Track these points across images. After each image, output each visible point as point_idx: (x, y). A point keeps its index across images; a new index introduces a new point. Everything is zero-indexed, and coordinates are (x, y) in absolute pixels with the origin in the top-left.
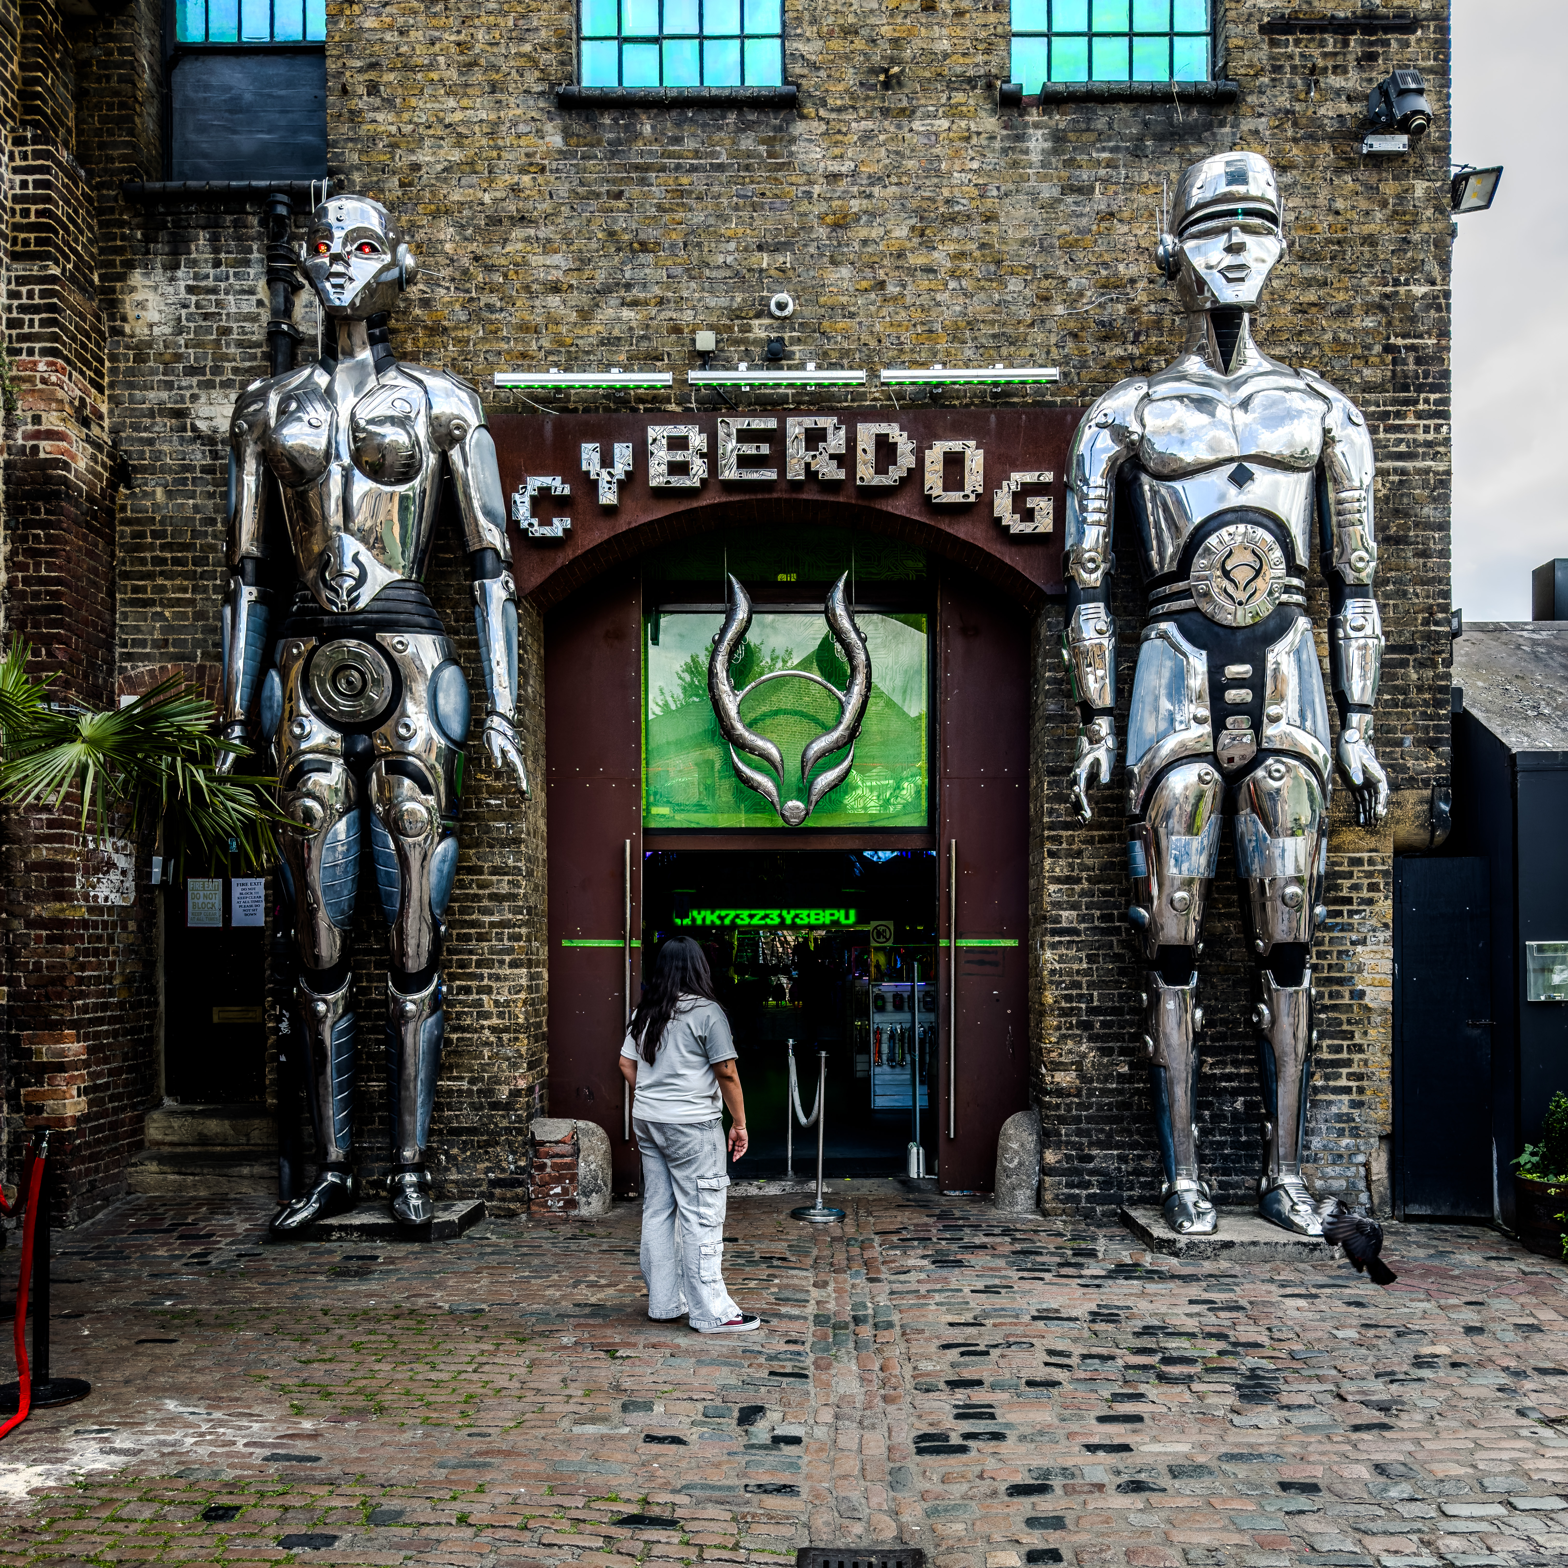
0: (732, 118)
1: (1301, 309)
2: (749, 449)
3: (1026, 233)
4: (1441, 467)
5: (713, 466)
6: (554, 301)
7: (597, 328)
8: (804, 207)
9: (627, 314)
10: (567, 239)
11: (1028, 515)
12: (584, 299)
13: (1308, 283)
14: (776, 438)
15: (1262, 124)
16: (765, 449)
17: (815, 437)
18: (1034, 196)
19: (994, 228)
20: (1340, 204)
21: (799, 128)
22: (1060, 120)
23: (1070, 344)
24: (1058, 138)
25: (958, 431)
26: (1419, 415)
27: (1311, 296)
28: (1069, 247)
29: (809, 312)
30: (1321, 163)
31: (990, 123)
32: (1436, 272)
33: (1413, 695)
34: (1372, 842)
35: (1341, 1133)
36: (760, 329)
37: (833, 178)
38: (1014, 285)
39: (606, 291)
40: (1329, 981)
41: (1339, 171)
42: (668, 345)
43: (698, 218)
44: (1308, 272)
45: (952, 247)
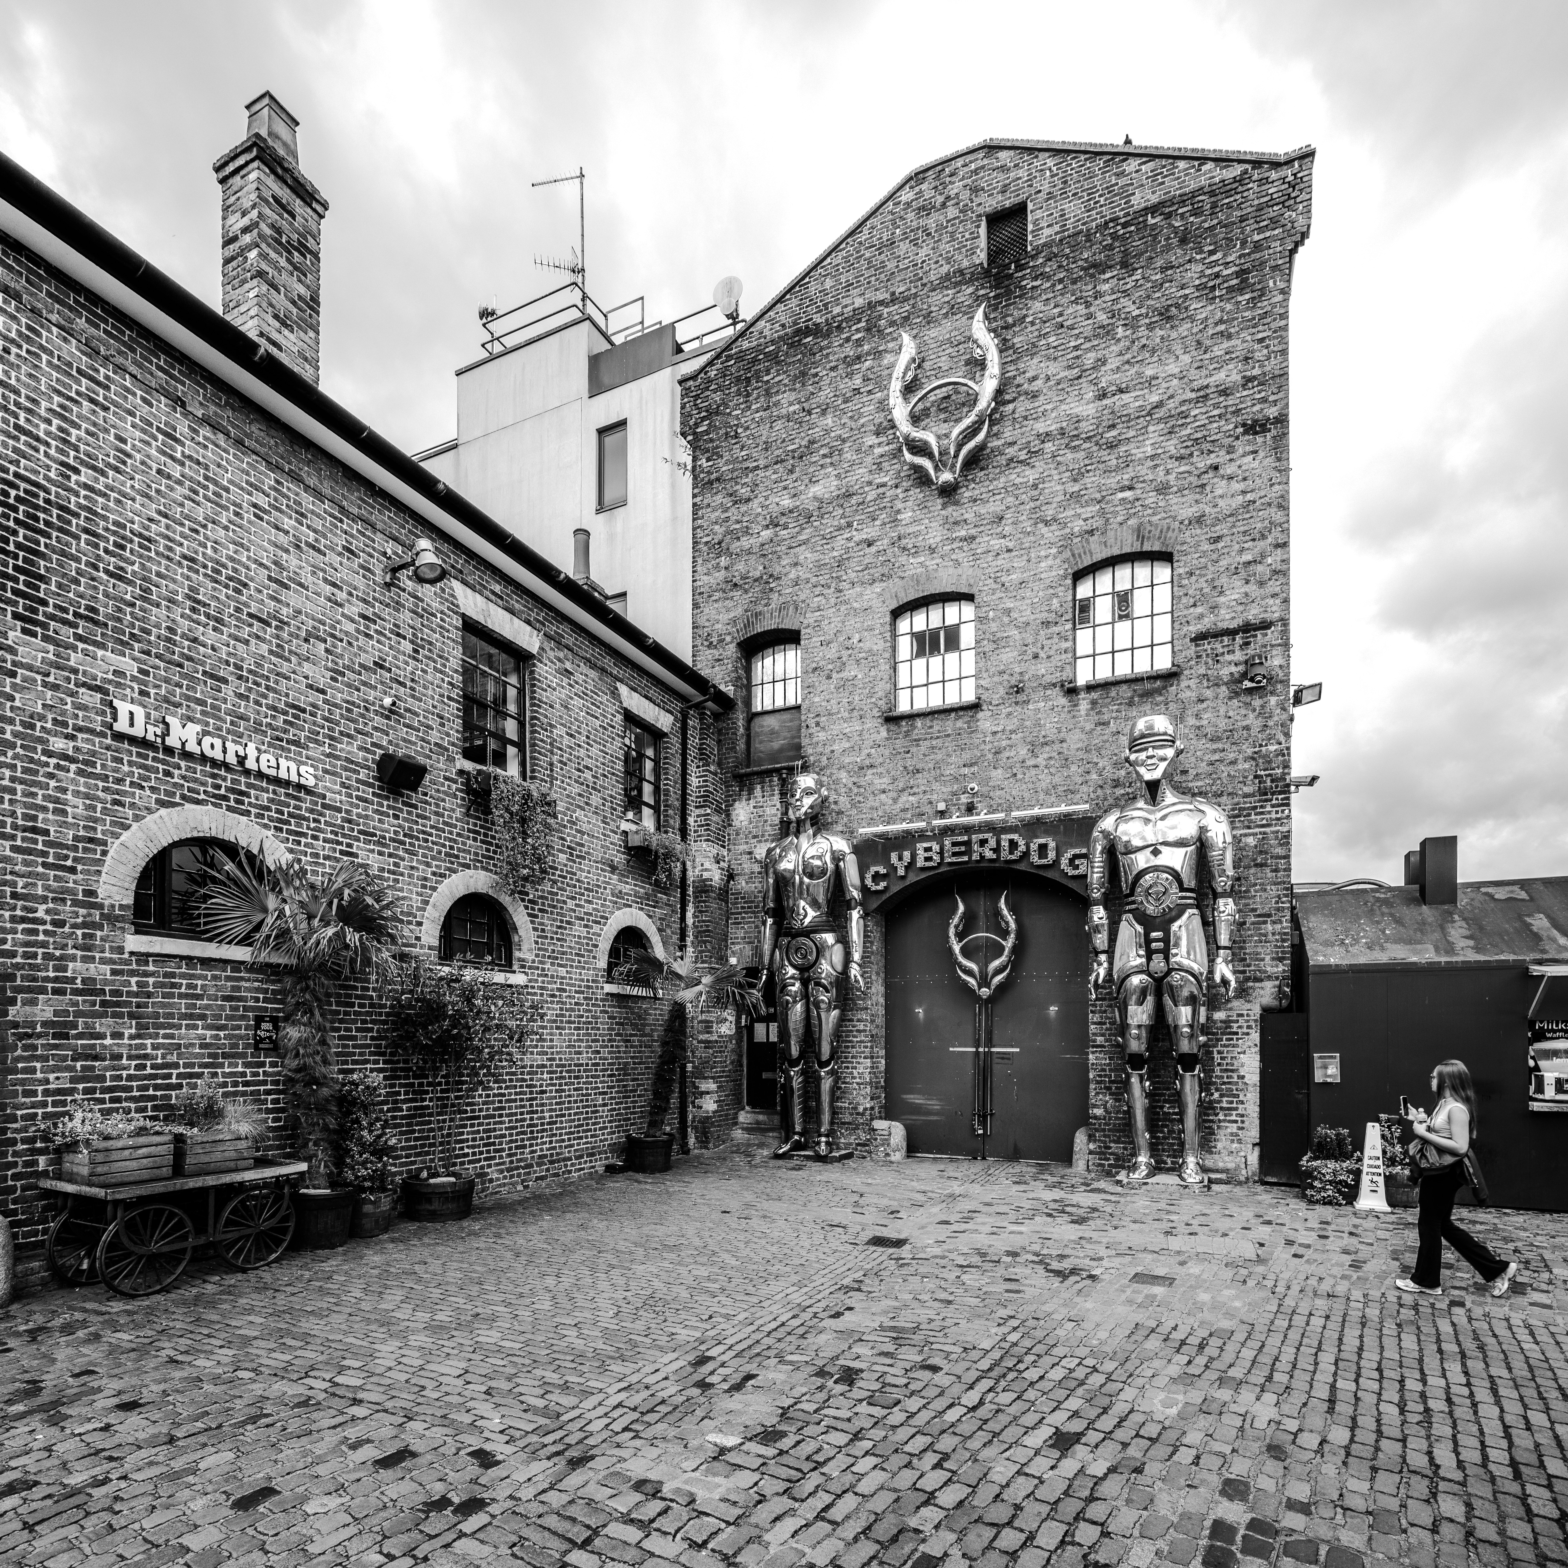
0: (953, 715)
1: (1211, 764)
2: (957, 849)
3: (1080, 745)
4: (1285, 829)
5: (942, 858)
6: (883, 796)
7: (900, 805)
8: (983, 747)
9: (911, 798)
10: (888, 772)
11: (1077, 867)
12: (895, 795)
13: (1215, 751)
14: (968, 844)
15: (1192, 683)
16: (963, 849)
17: (983, 843)
18: (1082, 729)
19: (1064, 745)
20: (1231, 714)
21: (980, 715)
22: (1094, 695)
23: (1099, 792)
24: (1094, 703)
25: (1047, 833)
26: (1273, 806)
27: (1217, 757)
28: (1099, 750)
29: (985, 789)
30: (1221, 696)
31: (1063, 701)
32: (1282, 738)
33: (1270, 937)
34: (1248, 1006)
35: (1232, 1141)
36: (964, 799)
37: (995, 733)
38: (1074, 768)
39: (903, 790)
40: (1226, 1070)
41: (1230, 698)
42: (927, 809)
43: (939, 757)
44: (1215, 746)
45: (1046, 756)
